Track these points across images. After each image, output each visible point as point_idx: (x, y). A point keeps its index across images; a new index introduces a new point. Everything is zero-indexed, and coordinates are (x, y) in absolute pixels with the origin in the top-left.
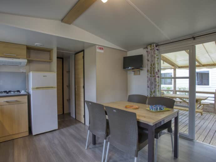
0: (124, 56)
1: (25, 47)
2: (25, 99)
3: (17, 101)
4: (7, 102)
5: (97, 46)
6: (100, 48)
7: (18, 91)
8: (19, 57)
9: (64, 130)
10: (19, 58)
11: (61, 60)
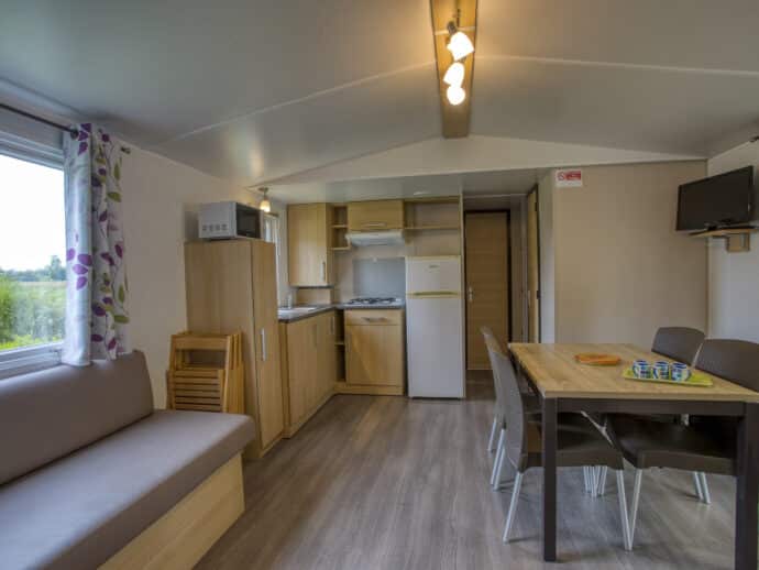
0: (682, 183)
1: (400, 205)
2: (396, 317)
3: (383, 320)
4: (368, 320)
5: (558, 171)
6: (569, 176)
7: (391, 300)
8: (388, 227)
9: (474, 405)
10: (388, 230)
11: (505, 214)
